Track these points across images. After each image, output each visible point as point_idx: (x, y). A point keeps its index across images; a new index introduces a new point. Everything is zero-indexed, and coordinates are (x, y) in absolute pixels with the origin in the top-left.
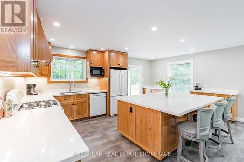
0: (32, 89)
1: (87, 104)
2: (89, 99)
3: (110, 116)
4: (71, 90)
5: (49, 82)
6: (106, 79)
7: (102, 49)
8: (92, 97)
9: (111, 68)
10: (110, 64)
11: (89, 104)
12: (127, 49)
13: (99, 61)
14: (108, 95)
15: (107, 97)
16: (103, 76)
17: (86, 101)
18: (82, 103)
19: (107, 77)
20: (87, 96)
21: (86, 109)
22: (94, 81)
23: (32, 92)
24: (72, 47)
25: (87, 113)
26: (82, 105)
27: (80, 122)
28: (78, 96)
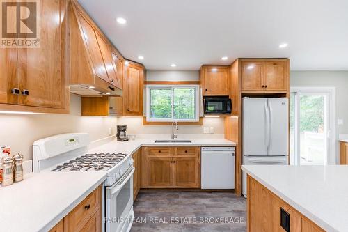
0: (122, 133)
1: (196, 164)
2: (199, 155)
3: (242, 195)
4: (174, 137)
5: (146, 123)
6: (234, 119)
7: (225, 59)
8: (204, 153)
9: (243, 95)
10: (242, 89)
11: (199, 166)
12: (283, 46)
13: (220, 86)
14: (239, 153)
15: (235, 155)
16: (230, 113)
17: (194, 159)
18: (187, 162)
19: (236, 114)
20: (197, 150)
21: (193, 173)
22: (213, 122)
23: (121, 137)
24: (173, 66)
25: (196, 181)
26: (187, 165)
27: (183, 194)
28: (179, 148)
